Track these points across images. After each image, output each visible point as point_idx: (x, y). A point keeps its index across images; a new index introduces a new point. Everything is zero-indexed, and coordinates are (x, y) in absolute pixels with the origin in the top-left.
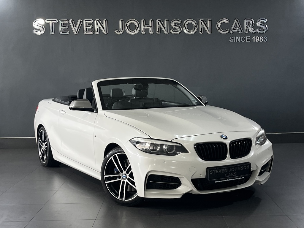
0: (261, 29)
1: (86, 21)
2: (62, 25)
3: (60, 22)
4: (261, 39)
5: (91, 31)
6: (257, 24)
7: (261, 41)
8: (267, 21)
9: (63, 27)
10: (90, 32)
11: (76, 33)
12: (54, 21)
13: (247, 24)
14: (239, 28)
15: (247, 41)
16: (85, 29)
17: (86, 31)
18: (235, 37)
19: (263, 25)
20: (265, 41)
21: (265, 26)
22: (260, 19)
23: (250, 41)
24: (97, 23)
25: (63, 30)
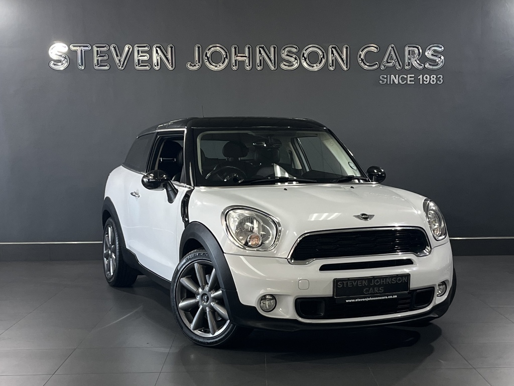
0: (434, 63)
1: (138, 47)
2: (98, 55)
3: (95, 49)
4: (432, 79)
5: (146, 64)
6: (426, 54)
7: (433, 83)
8: (443, 48)
9: (100, 56)
10: (146, 66)
11: (122, 67)
12: (84, 47)
13: (409, 55)
14: (396, 60)
15: (409, 83)
16: (136, 61)
17: (139, 64)
18: (389, 76)
19: (437, 56)
20: (440, 82)
21: (440, 57)
22: (432, 45)
23: (414, 83)
24: (157, 51)
25: (99, 62)
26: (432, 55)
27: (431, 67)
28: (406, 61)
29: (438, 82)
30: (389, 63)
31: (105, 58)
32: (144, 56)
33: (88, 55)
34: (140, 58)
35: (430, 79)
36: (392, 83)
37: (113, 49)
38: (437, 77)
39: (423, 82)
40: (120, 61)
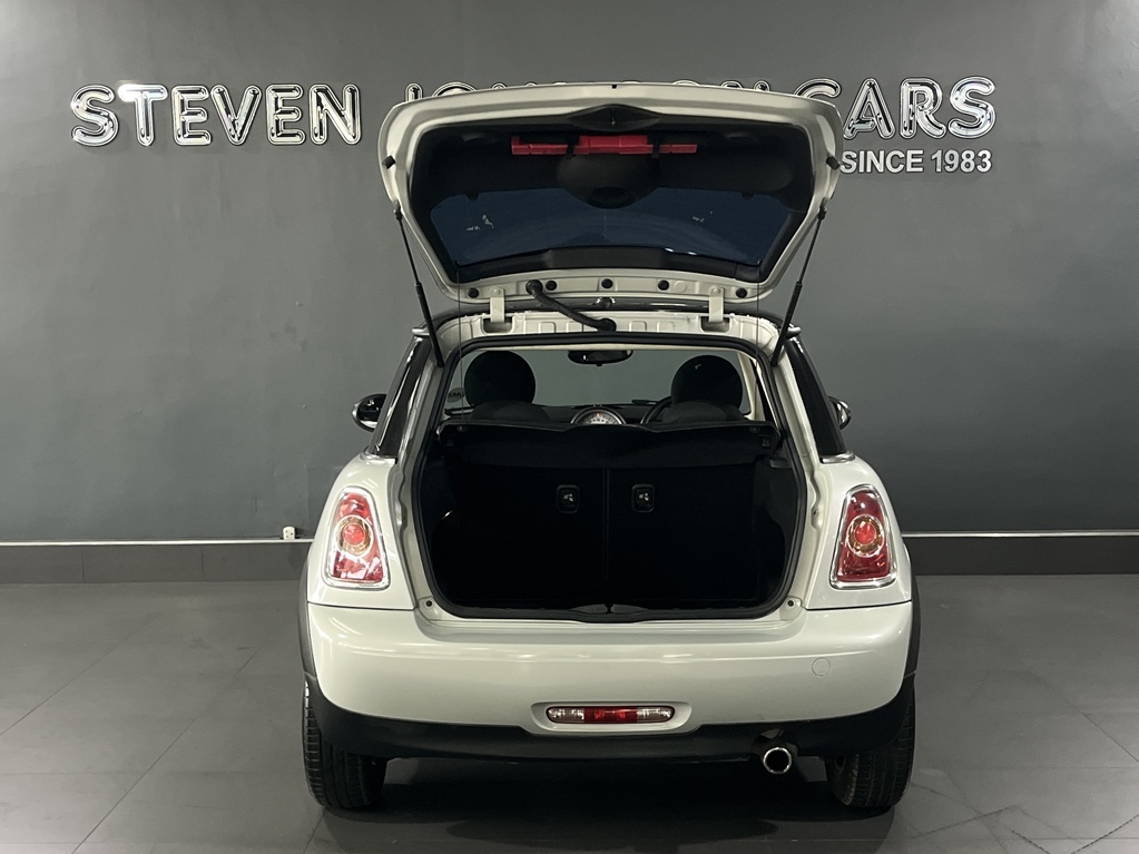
0: (971, 122)
1: (276, 90)
2: (183, 110)
3: (177, 97)
4: (966, 160)
5: (295, 131)
6: (952, 100)
7: (965, 170)
8: (992, 87)
9: (189, 114)
10: (293, 135)
11: (239, 138)
12: (151, 91)
13: (911, 103)
14: (881, 116)
15: (909, 169)
16: (271, 124)
17: (278, 131)
18: (862, 153)
19: (978, 106)
20: (984, 166)
21: (986, 109)
22: (966, 80)
23: (921, 169)
24: (319, 99)
25: (187, 127)
26: (967, 102)
27: (963, 132)
28: (905, 118)
29: (979, 168)
30: (864, 122)
31: (201, 118)
32: (289, 112)
33: (160, 111)
34: (281, 117)
35: (961, 160)
36: (869, 170)
37: (217, 98)
38: (976, 155)
39: (943, 167)
40: (233, 123)
